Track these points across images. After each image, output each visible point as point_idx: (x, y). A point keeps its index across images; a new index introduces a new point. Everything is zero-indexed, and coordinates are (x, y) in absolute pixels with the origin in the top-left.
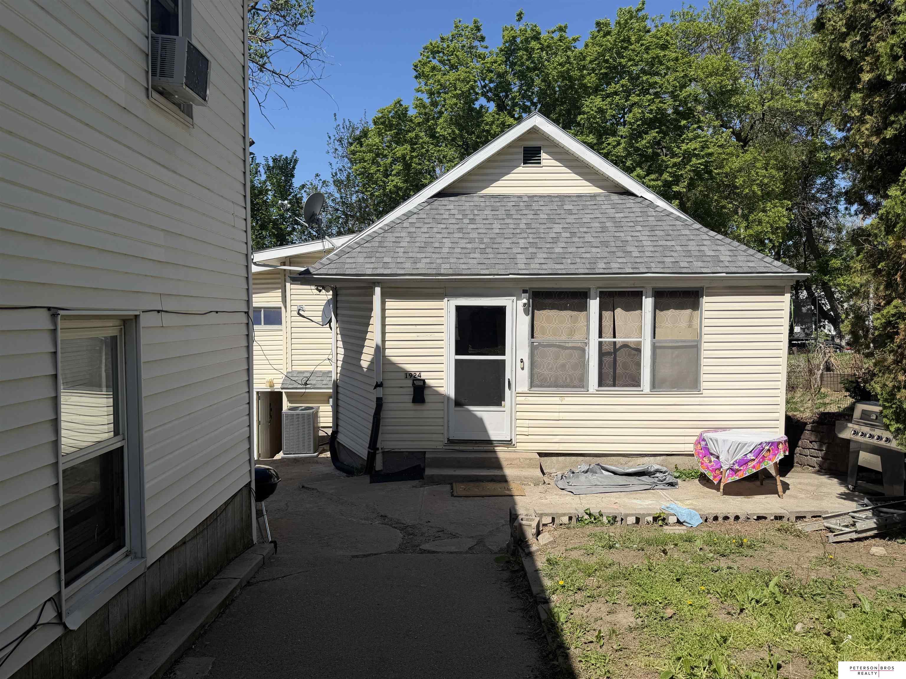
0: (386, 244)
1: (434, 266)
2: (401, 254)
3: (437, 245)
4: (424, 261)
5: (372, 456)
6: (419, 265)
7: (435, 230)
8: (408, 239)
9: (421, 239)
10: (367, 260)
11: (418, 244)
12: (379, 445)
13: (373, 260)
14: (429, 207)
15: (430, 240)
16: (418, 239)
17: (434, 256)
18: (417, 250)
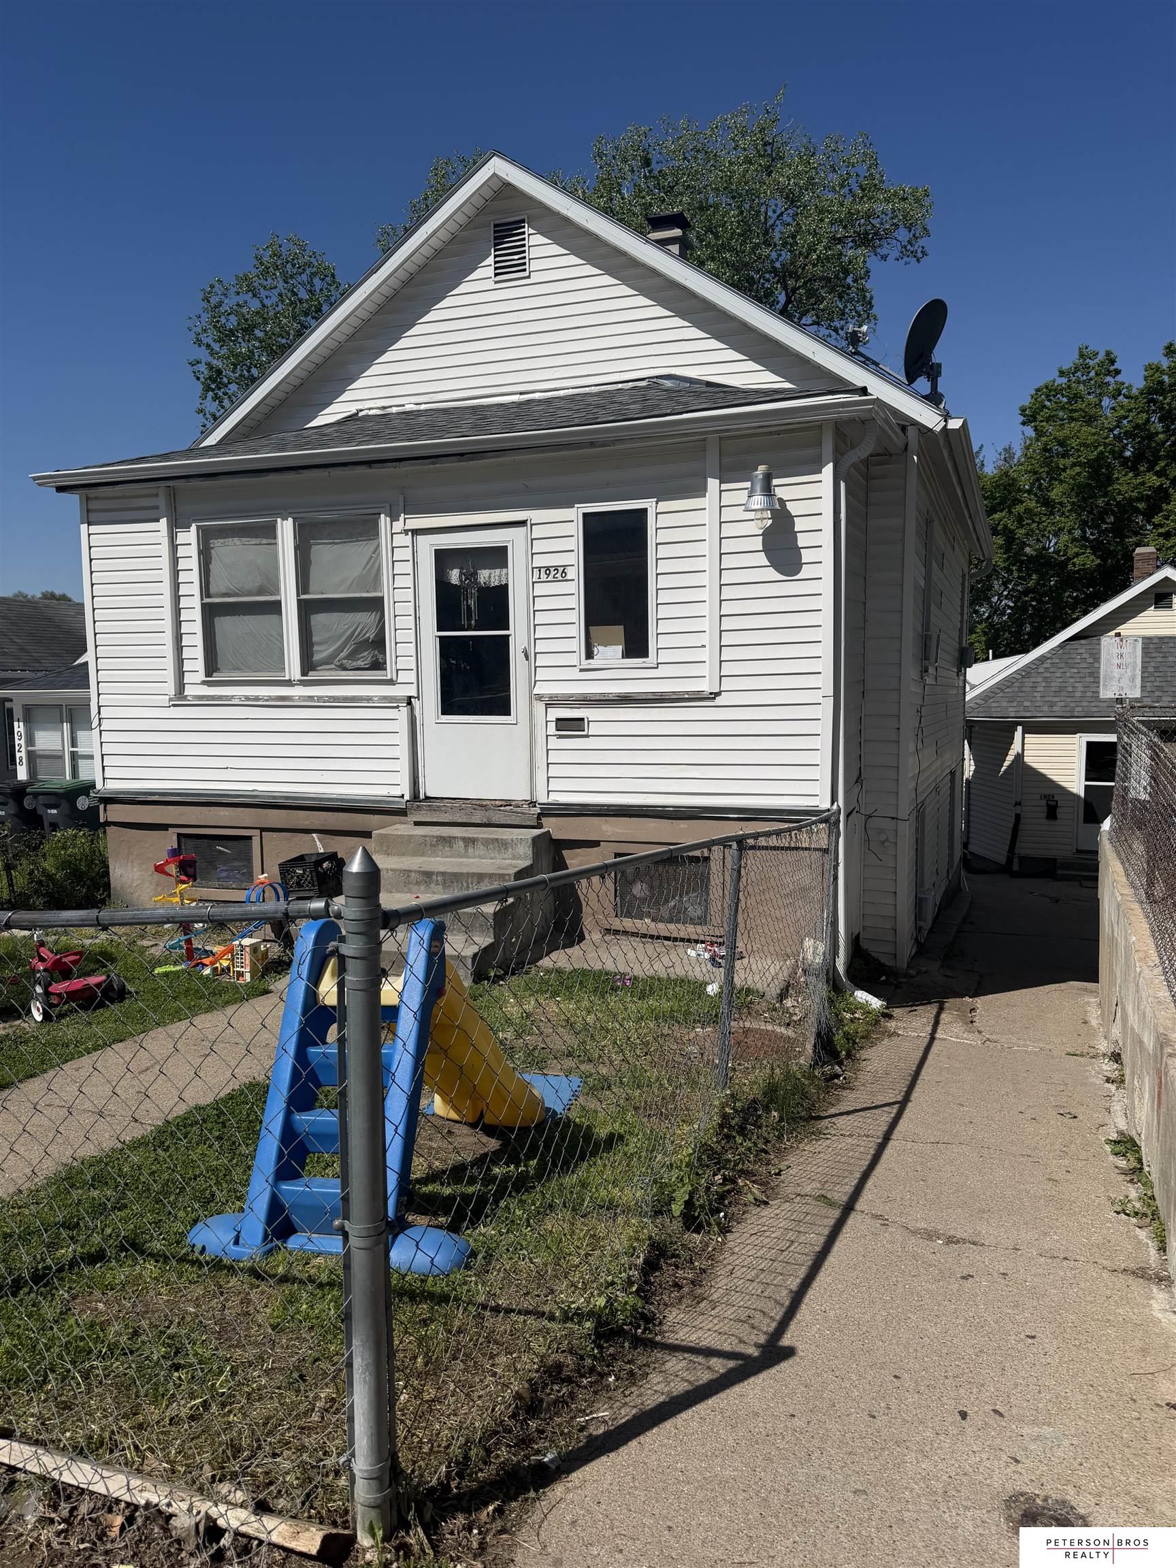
0: (1024, 689)
1: (1068, 709)
2: (1039, 699)
3: (1070, 689)
4: (1059, 704)
5: (1010, 860)
6: (1055, 709)
7: (1068, 674)
8: (1044, 684)
9: (1055, 685)
10: (1010, 704)
11: (1053, 689)
12: (1017, 851)
13: (1015, 704)
14: (1061, 652)
15: (1064, 684)
16: (1053, 684)
17: (1068, 699)
18: (1052, 694)
